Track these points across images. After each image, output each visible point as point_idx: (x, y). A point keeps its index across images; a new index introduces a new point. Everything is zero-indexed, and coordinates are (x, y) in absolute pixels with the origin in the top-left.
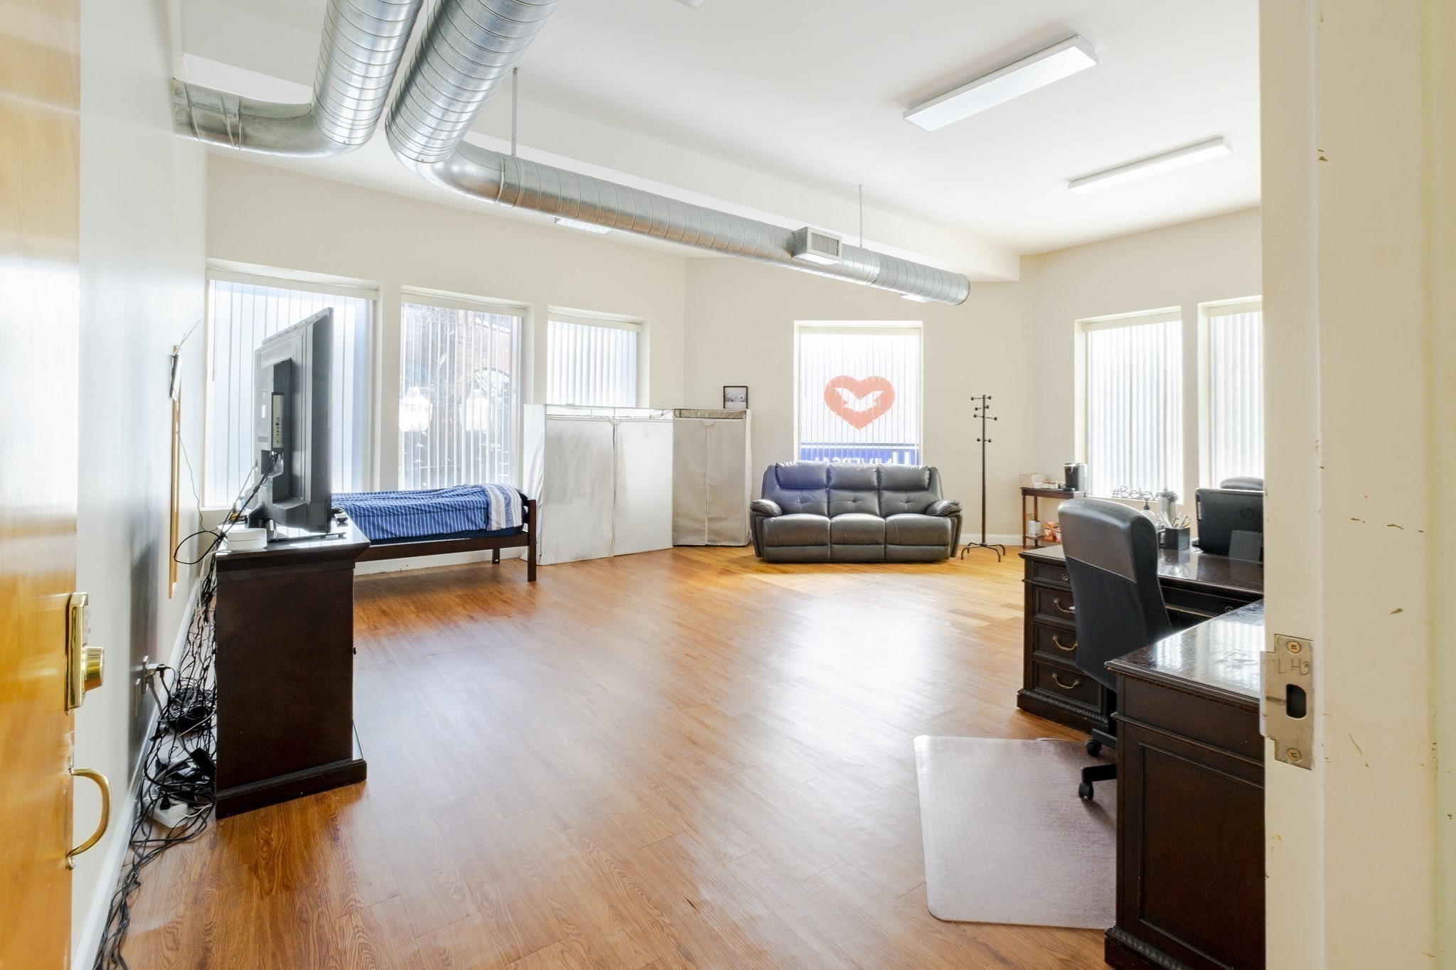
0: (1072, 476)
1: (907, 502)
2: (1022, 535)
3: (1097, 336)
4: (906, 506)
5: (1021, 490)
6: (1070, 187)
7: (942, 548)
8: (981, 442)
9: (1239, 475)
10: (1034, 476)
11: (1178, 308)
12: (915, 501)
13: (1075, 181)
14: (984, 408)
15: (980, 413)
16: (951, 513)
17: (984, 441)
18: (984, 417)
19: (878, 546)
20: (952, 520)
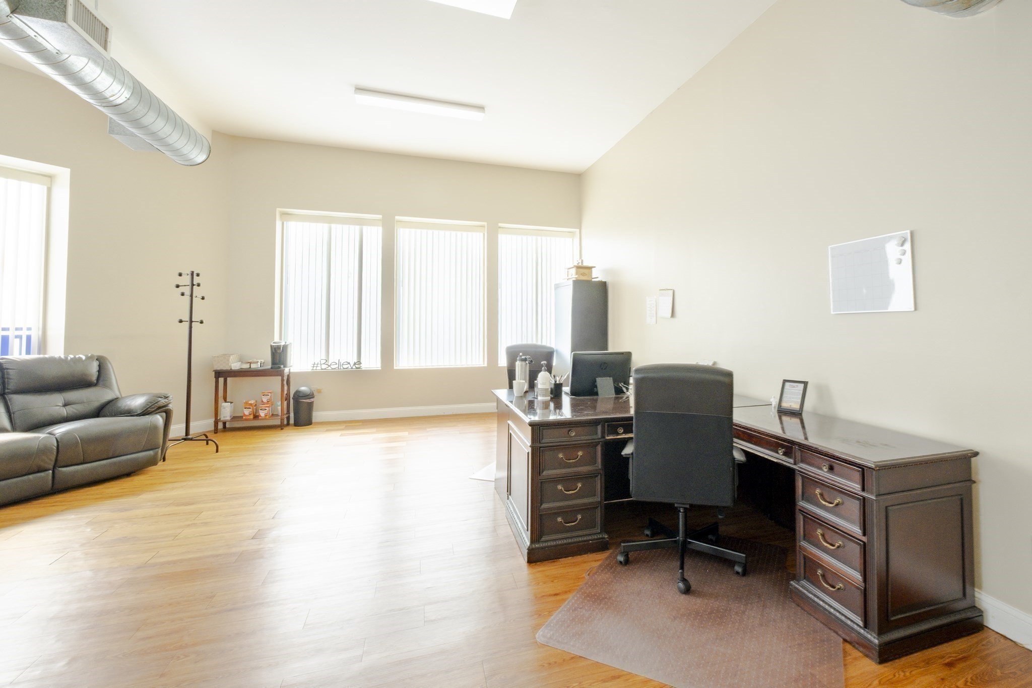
0: (278, 355)
1: (65, 405)
2: (213, 419)
3: (293, 227)
4: (64, 412)
5: (214, 372)
6: (355, 93)
7: (151, 453)
8: (187, 325)
9: (519, 342)
10: (232, 357)
11: (380, 217)
12: (82, 403)
13: (360, 89)
14: (193, 285)
15: (187, 291)
16: (160, 408)
17: (191, 322)
18: (191, 296)
19: (42, 474)
20: (162, 416)
